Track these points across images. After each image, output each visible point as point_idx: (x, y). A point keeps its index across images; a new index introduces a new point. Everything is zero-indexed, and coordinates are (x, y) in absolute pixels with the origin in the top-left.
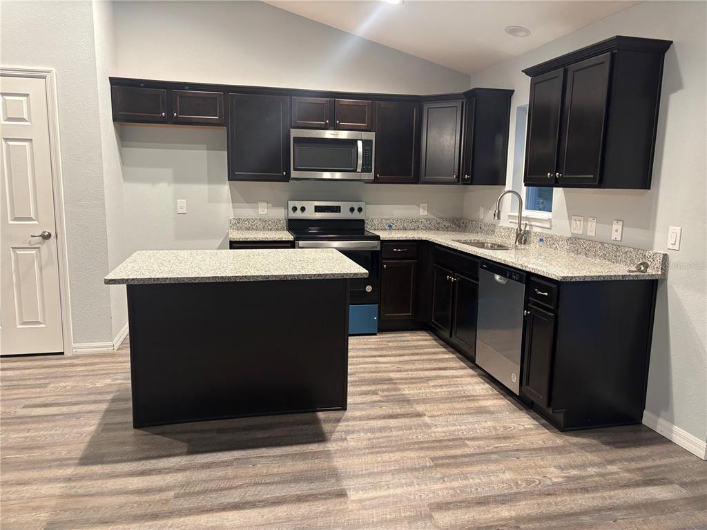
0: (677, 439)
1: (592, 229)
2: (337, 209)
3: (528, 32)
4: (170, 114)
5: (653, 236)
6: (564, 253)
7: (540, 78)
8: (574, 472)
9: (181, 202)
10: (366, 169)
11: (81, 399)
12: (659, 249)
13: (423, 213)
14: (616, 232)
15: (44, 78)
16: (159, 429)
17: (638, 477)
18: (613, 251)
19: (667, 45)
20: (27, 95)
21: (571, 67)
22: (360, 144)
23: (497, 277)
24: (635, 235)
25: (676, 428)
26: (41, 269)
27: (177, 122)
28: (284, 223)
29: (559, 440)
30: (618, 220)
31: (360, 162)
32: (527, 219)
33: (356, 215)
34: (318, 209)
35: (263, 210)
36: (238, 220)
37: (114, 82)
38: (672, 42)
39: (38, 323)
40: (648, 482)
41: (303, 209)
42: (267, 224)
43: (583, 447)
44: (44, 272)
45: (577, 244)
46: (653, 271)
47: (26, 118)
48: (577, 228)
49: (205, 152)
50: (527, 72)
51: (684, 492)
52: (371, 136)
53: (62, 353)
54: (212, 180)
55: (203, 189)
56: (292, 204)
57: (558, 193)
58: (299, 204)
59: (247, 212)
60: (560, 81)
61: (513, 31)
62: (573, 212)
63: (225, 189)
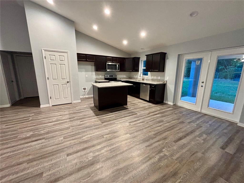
0: (169, 103)
1: (155, 78)
2: (113, 76)
3: (144, 49)
4: (86, 60)
5: (165, 78)
6: (151, 81)
7: (148, 56)
8: (160, 108)
9: (87, 75)
10: (118, 69)
11: (83, 109)
12: (165, 80)
13: (125, 76)
14: (159, 78)
15: (67, 53)
16: (104, 110)
17: (167, 108)
18: (159, 80)
19: (166, 53)
20: (64, 56)
21: (154, 55)
22: (117, 65)
23: (144, 85)
24: (162, 78)
25: (168, 102)
26: (67, 88)
27: (87, 61)
28: (104, 79)
29: (156, 105)
30: (159, 76)
31: (118, 68)
32: (144, 77)
33: (116, 77)
34: (110, 76)
35: (100, 77)
36: (97, 78)
37: (78, 54)
38: (167, 53)
39: (67, 98)
40: (169, 108)
41: (107, 76)
42: (101, 79)
43: (159, 106)
44: (68, 89)
45: (153, 80)
46: (165, 83)
47: (64, 60)
48: (153, 77)
49: (90, 66)
50: (146, 55)
51: (173, 108)
52: (119, 64)
53: (71, 103)
54: (92, 71)
55: (90, 73)
56: (105, 75)
57: (149, 73)
58: (107, 75)
59: (98, 77)
60: (152, 57)
61: (142, 49)
62: (152, 75)
63: (94, 73)
